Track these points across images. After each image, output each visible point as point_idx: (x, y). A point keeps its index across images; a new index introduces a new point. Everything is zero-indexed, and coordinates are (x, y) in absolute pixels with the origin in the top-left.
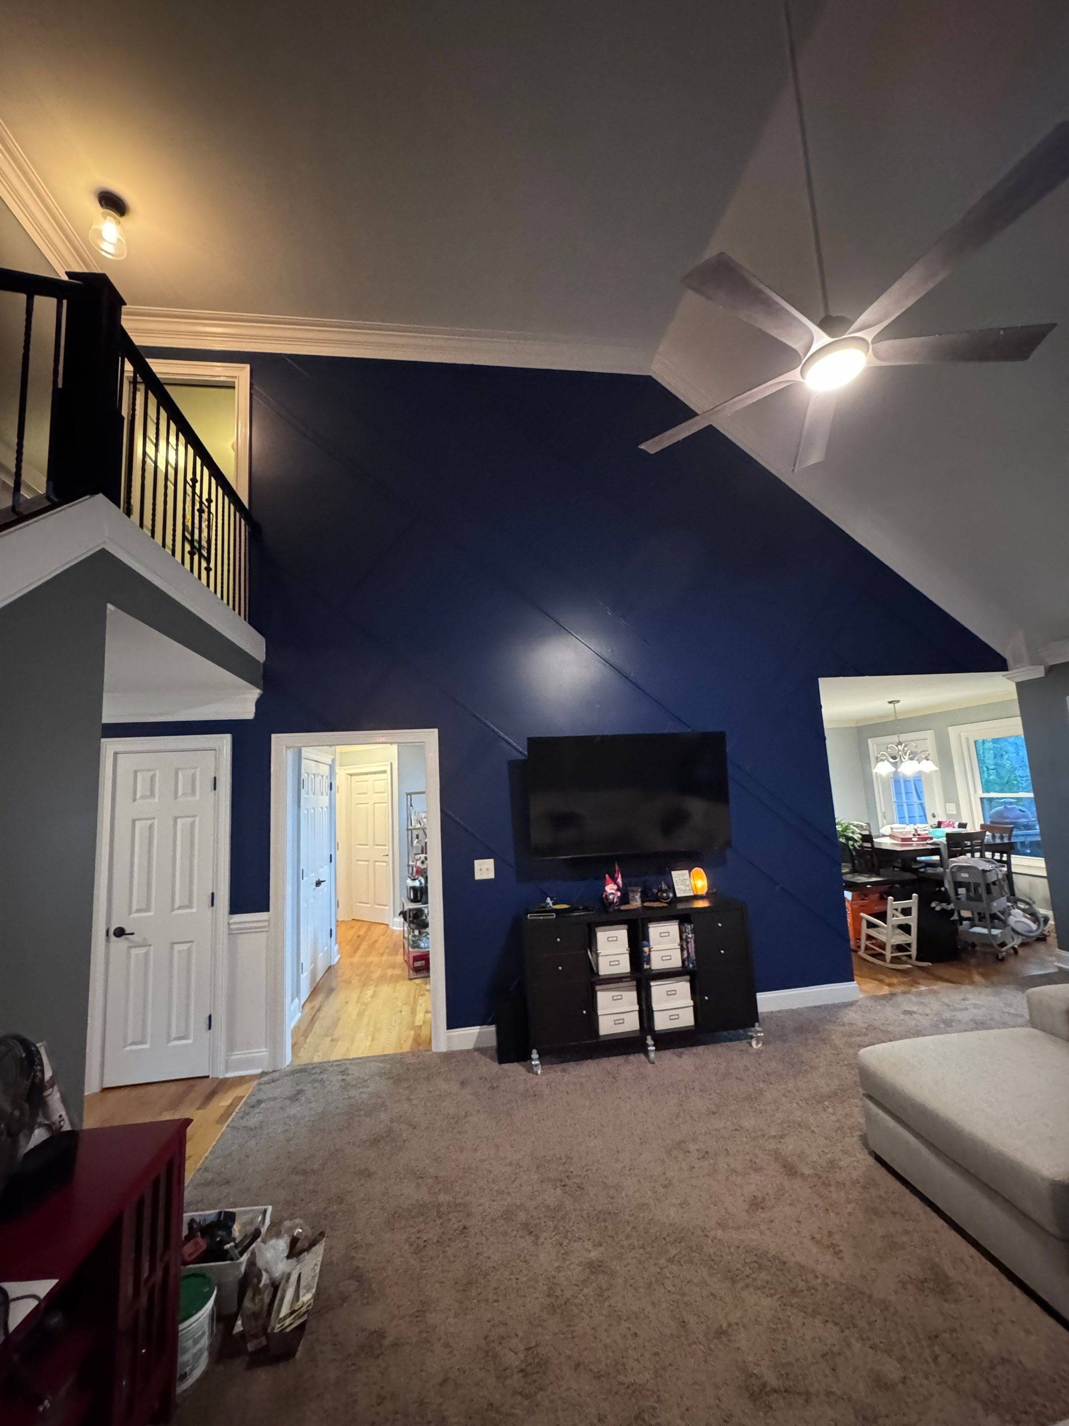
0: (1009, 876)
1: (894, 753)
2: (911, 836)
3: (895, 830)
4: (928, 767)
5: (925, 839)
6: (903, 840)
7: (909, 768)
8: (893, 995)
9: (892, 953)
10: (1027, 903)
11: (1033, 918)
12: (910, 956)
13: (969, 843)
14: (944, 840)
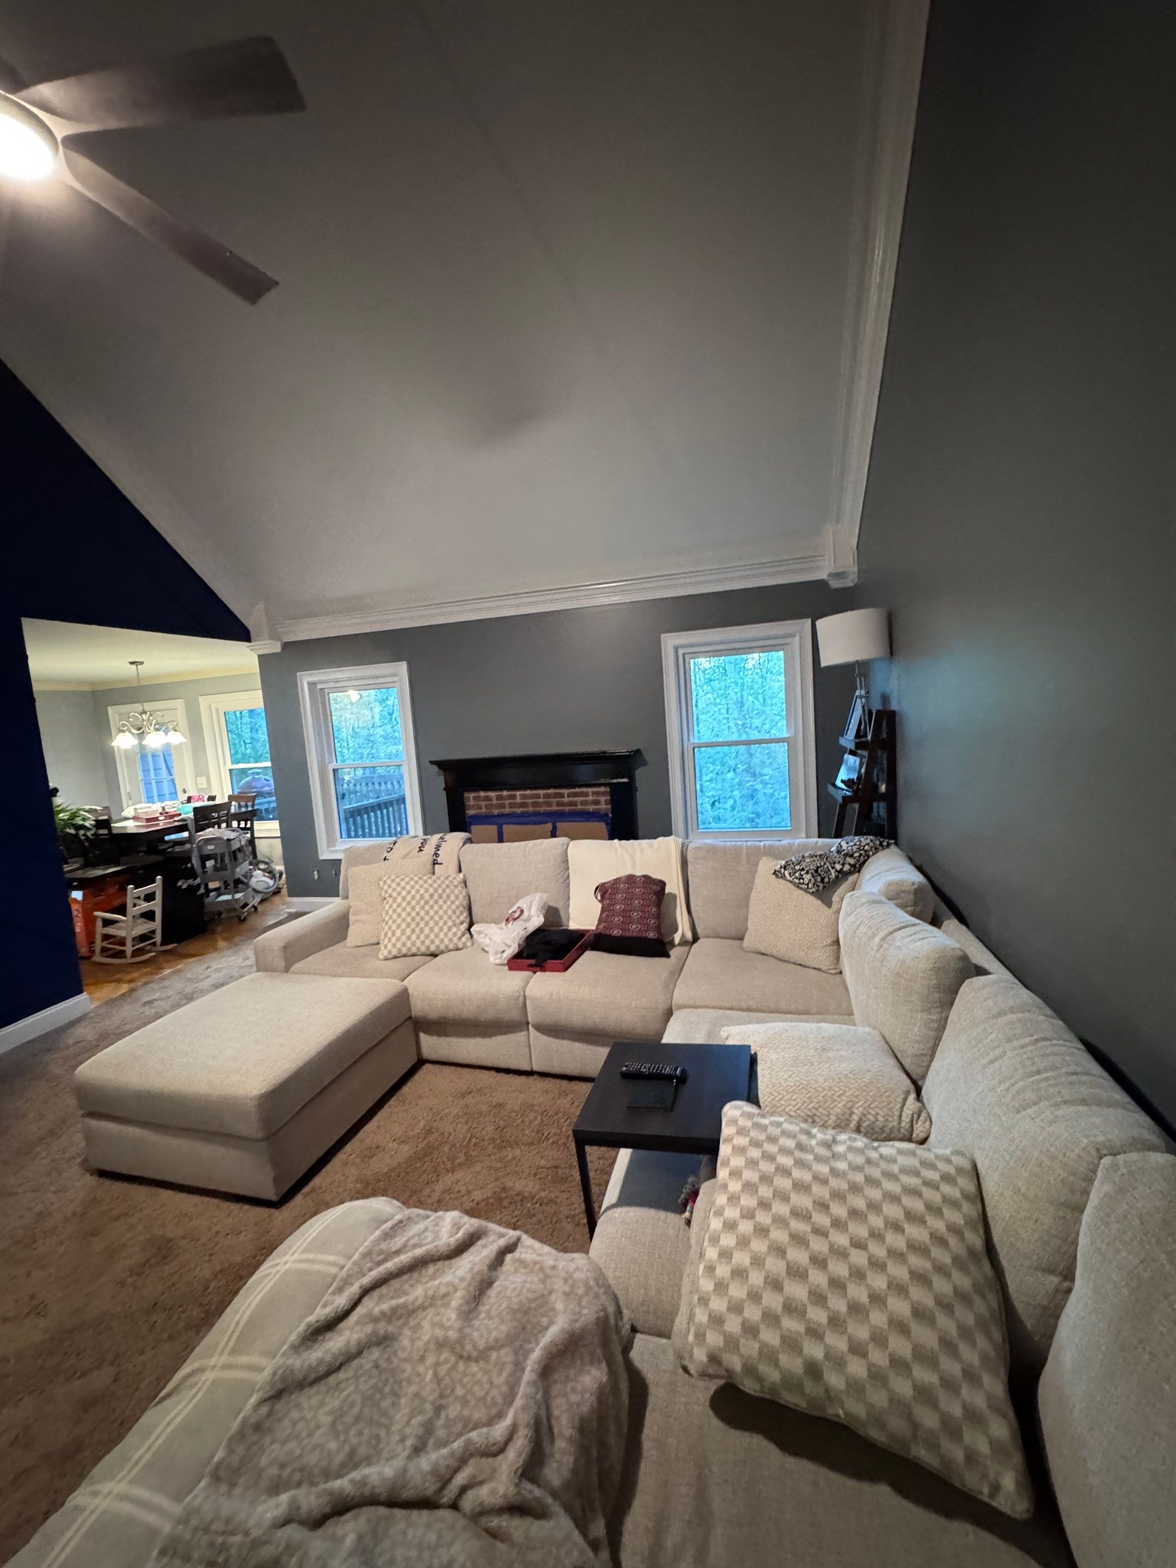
0: (252, 842)
1: (138, 723)
2: (158, 815)
3: (139, 811)
4: (176, 738)
5: (172, 816)
6: (148, 820)
7: (155, 740)
8: (132, 991)
9: (133, 946)
10: (266, 863)
11: (271, 875)
12: (154, 944)
13: (215, 815)
14: (191, 815)
